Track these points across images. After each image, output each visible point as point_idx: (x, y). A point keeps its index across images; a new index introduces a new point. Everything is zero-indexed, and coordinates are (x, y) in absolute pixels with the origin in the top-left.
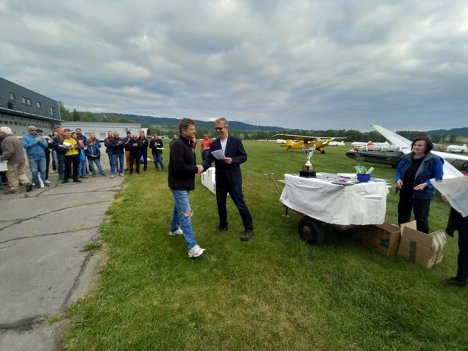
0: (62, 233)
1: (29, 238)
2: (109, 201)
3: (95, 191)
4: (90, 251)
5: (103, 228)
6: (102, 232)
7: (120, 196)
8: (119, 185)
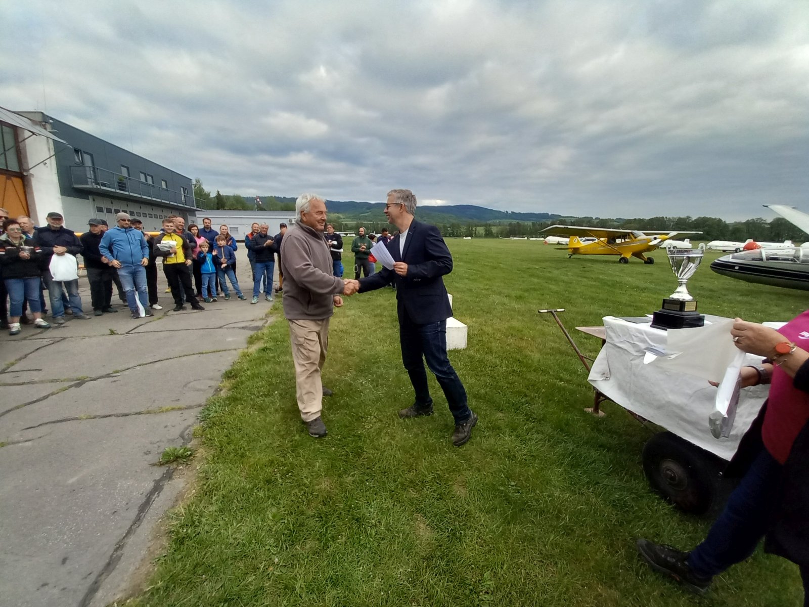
0: (137, 414)
1: (79, 421)
2: (236, 350)
3: (220, 328)
4: (169, 467)
5: (208, 410)
6: (204, 419)
7: (256, 341)
8: (261, 317)
